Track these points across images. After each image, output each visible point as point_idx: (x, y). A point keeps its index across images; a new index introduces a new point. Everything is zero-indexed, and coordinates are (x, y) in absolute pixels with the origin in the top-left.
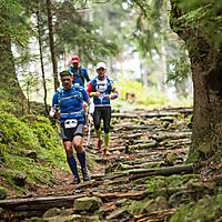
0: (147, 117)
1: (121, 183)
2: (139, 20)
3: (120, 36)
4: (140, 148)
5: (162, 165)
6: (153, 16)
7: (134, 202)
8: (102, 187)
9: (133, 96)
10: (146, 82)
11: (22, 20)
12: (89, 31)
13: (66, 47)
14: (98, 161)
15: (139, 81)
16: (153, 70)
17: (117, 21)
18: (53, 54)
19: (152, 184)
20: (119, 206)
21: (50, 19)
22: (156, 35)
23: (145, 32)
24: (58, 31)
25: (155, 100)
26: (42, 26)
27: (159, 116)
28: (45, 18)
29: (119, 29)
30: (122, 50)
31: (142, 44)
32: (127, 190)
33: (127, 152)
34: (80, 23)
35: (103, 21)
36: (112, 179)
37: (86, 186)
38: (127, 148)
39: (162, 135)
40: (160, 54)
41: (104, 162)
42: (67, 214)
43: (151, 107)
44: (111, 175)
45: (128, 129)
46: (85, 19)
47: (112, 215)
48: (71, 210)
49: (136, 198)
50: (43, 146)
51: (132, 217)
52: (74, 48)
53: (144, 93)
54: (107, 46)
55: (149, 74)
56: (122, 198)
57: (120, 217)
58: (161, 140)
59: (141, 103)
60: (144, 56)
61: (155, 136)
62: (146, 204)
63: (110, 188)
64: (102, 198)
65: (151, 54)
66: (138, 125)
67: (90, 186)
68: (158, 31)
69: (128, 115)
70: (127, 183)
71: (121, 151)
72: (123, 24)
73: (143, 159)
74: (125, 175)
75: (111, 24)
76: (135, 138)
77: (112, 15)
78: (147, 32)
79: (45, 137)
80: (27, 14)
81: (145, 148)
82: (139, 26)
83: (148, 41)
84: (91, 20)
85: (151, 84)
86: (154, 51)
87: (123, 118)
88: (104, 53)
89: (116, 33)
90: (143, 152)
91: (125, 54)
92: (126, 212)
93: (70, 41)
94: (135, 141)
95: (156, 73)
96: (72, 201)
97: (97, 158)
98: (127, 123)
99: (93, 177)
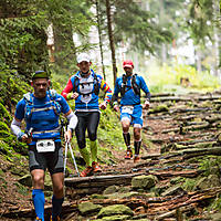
0: (201, 100)
1: (175, 162)
2: (192, 10)
3: (175, 24)
4: (194, 129)
5: (214, 145)
6: (205, 5)
7: (187, 180)
8: (158, 166)
9: (187, 80)
10: (199, 66)
11: (82, 11)
12: (145, 20)
13: (124, 35)
14: (154, 142)
15: (193, 66)
16: (206, 56)
17: (172, 10)
18: (111, 42)
19: (204, 163)
21: (109, 9)
22: (208, 23)
23: (198, 20)
24: (116, 21)
25: (208, 84)
26: (101, 15)
27: (212, 99)
28: (104, 8)
29: (174, 18)
30: (176, 37)
31: (195, 31)
32: (182, 168)
33: (181, 133)
34: (137, 12)
35: (159, 9)
36: (167, 158)
37: (143, 165)
38: (181, 129)
39: (214, 116)
40: (213, 41)
41: (159, 142)
42: (125, 191)
43: (204, 91)
44: (166, 154)
45: (182, 111)
46: (141, 9)
47: (167, 192)
48: (128, 187)
49: (190, 176)
50: (103, 128)
51: (185, 193)
52: (130, 36)
53: (197, 78)
54: (162, 34)
55: (202, 60)
56: (176, 176)
57: (174, 193)
58: (214, 121)
59: (194, 87)
60: (198, 42)
61: (207, 118)
62: (200, 181)
63: (165, 167)
64: (158, 176)
65: (204, 41)
66: (192, 108)
67: (146, 165)
68: (210, 19)
69: (182, 98)
70: (182, 162)
71: (176, 132)
72: (177, 13)
73: (197, 140)
74: (180, 155)
75: (167, 13)
76: (189, 120)
77: (167, 4)
78: (200, 20)
79: (104, 119)
80: (88, 5)
81: (198, 129)
82: (193, 14)
83: (201, 29)
84: (148, 9)
85: (203, 68)
86: (207, 38)
87: (177, 101)
88: (159, 41)
89: (171, 21)
90: (196, 133)
91: (180, 41)
92: (180, 189)
93: (127, 30)
94: (189, 123)
95: (209, 59)
96: (130, 179)
97: (153, 138)
98: (181, 106)
99: (149, 157)
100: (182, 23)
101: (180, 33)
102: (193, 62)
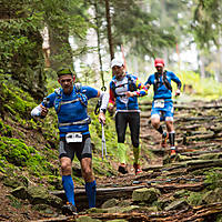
0: (206, 108)
1: (179, 174)
2: (196, 12)
3: (177, 28)
4: (198, 140)
5: (220, 156)
6: (211, 6)
7: (192, 193)
8: (160, 178)
9: (190, 87)
10: (203, 73)
11: (80, 12)
12: (146, 23)
13: (124, 38)
14: (156, 153)
15: (196, 72)
16: (210, 61)
17: (174, 12)
18: (111, 45)
19: (210, 175)
21: (108, 10)
22: (214, 26)
23: (203, 23)
24: (116, 23)
25: (213, 91)
26: (100, 17)
27: (217, 108)
28: (103, 9)
29: (176, 20)
31: (199, 35)
32: (186, 181)
33: (185, 144)
34: (137, 14)
35: (160, 11)
36: (170, 170)
37: (144, 177)
38: (185, 139)
39: (219, 126)
40: (218, 45)
41: (162, 153)
42: (126, 205)
43: (209, 99)
44: (168, 166)
45: (185, 120)
46: (142, 10)
47: (171, 206)
48: (129, 201)
49: (194, 189)
51: (190, 208)
52: (131, 40)
55: (206, 65)
56: (180, 189)
57: (179, 207)
58: (219, 131)
59: (198, 94)
60: (202, 47)
61: (212, 127)
62: (205, 195)
63: (168, 179)
64: (160, 189)
65: (208, 45)
66: (196, 116)
67: (148, 177)
68: (215, 22)
69: (185, 106)
70: (185, 174)
71: (179, 142)
72: (180, 16)
73: (201, 150)
74: (183, 166)
75: (168, 16)
76: (193, 129)
77: (169, 6)
78: (205, 23)
80: (85, 6)
81: (203, 139)
82: (197, 17)
83: (206, 32)
84: (148, 11)
85: (208, 75)
86: (211, 42)
87: (180, 109)
88: (161, 45)
89: (173, 24)
90: (201, 143)
91: (182, 45)
92: (185, 203)
93: (127, 33)
94: (193, 132)
95: (214, 64)
96: (130, 192)
97: (155, 148)
98: (184, 115)
99: (151, 169)
100: (185, 27)
101: (183, 37)
102: (197, 68)
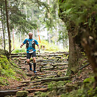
0: (50, 56)
1: (37, 85)
4: (46, 69)
5: (55, 77)
7: (42, 93)
8: (29, 86)
9: (44, 47)
10: (50, 41)
12: (24, 19)
13: (14, 25)
14: (28, 75)
17: (37, 14)
19: (50, 85)
20: (36, 94)
21: (7, 13)
22: (54, 21)
25: (53, 49)
27: (55, 56)
29: (38, 18)
31: (48, 24)
32: (40, 88)
33: (40, 71)
34: (20, 15)
35: (32, 14)
36: (33, 83)
37: (22, 86)
38: (40, 69)
39: (56, 64)
40: (56, 29)
41: (30, 76)
43: (52, 52)
44: (33, 81)
45: (41, 61)
49: (43, 91)
50: (4, 68)
52: (17, 26)
54: (32, 25)
55: (51, 38)
56: (37, 91)
58: (55, 66)
60: (49, 30)
61: (53, 64)
63: (32, 87)
64: (29, 91)
66: (46, 60)
67: (24, 86)
69: (41, 55)
70: (40, 84)
71: (38, 70)
72: (40, 16)
73: (47, 74)
74: (39, 81)
77: (35, 12)
78: (50, 19)
79: (4, 64)
81: (48, 69)
82: (47, 17)
84: (26, 14)
85: (52, 42)
87: (39, 56)
88: (31, 28)
90: (47, 71)
91: (41, 29)
94: (44, 66)
95: (54, 37)
96: (16, 92)
97: (27, 73)
98: (41, 59)
99: (25, 82)
100: (42, 20)
101: (41, 25)
102: (47, 39)
